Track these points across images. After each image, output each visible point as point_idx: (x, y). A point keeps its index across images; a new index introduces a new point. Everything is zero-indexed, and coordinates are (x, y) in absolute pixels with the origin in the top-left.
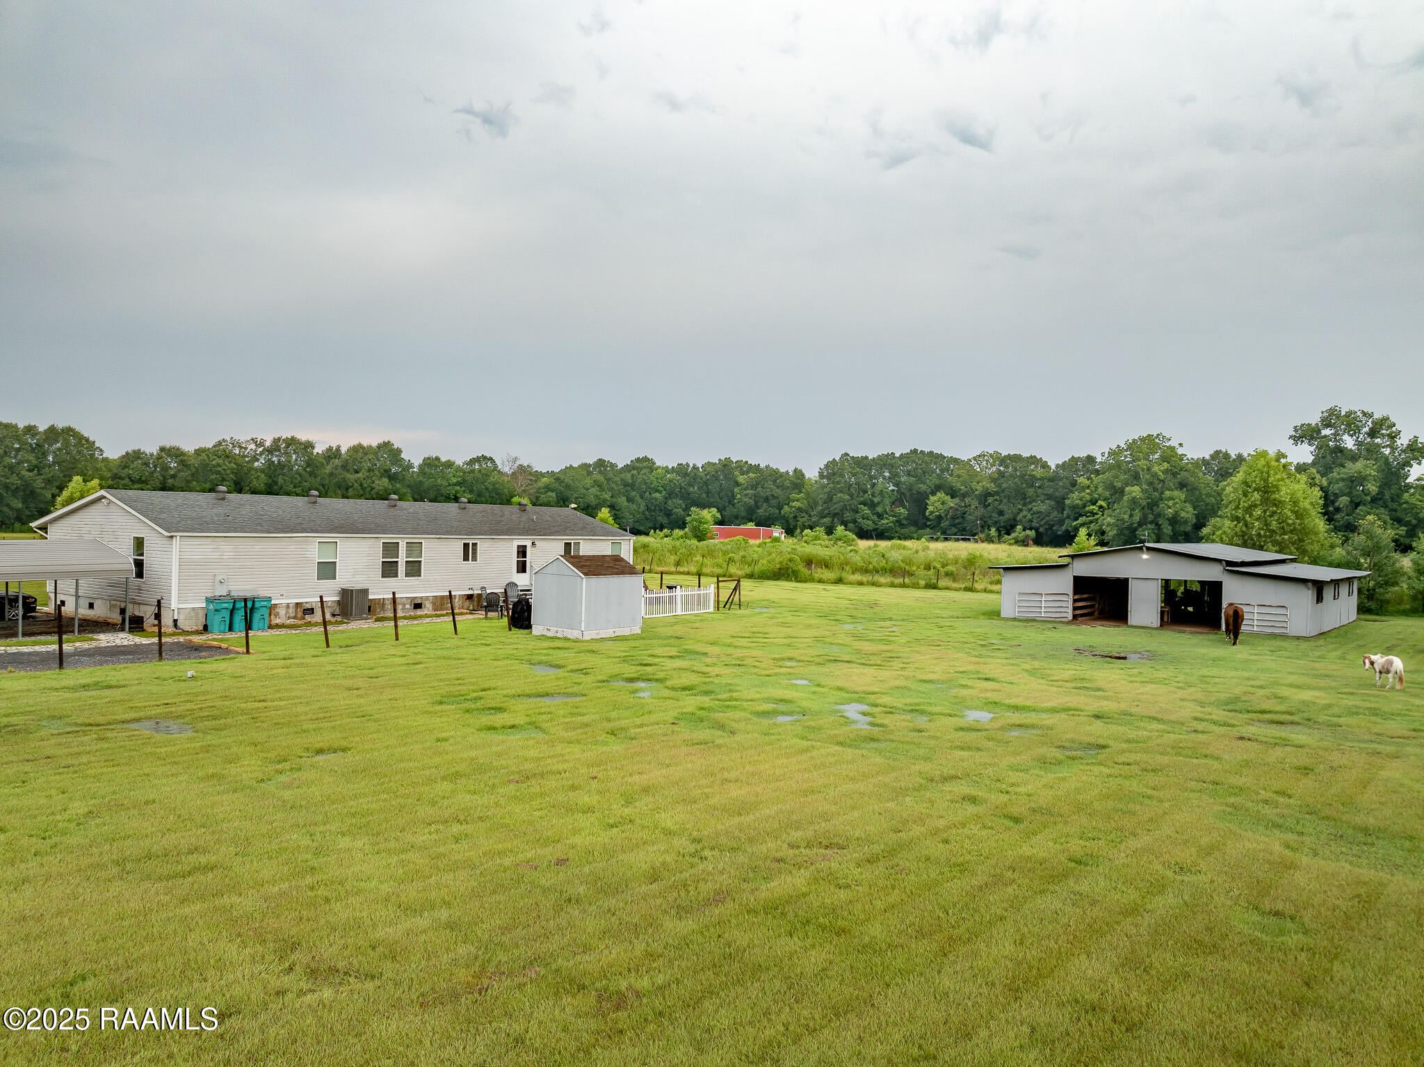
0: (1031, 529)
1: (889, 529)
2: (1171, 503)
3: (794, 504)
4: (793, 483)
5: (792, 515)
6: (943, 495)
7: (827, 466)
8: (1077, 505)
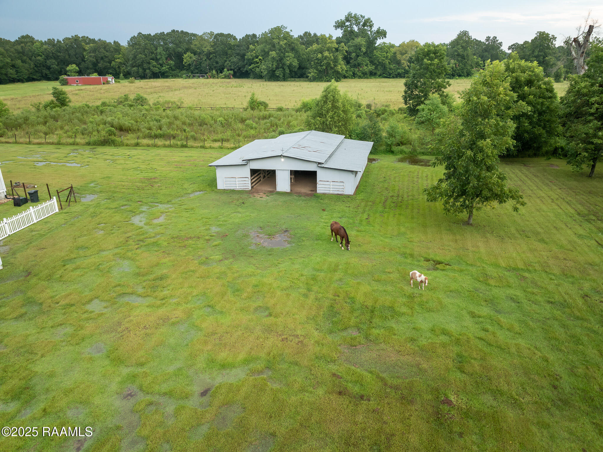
0: (231, 70)
1: (166, 72)
2: (288, 59)
3: (117, 60)
4: (114, 49)
5: (117, 66)
6: (190, 53)
7: (131, 39)
8: (250, 59)
